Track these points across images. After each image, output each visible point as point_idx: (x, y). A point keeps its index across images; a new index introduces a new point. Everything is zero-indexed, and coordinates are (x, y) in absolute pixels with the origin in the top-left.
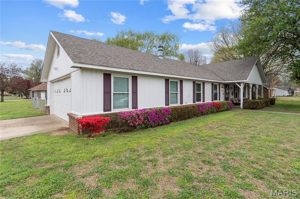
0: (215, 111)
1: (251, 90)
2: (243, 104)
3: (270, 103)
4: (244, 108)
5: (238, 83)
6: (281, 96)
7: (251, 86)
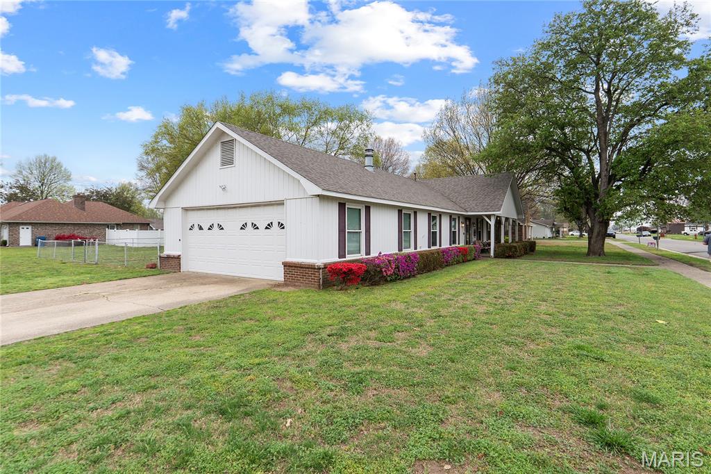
0: (461, 261)
1: (502, 227)
2: (495, 251)
3: (530, 249)
4: (496, 256)
5: (486, 215)
6: (540, 239)
7: (503, 220)
